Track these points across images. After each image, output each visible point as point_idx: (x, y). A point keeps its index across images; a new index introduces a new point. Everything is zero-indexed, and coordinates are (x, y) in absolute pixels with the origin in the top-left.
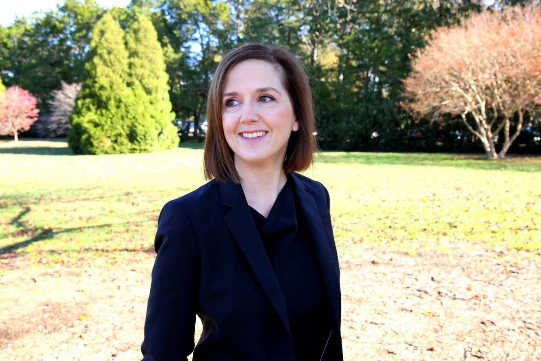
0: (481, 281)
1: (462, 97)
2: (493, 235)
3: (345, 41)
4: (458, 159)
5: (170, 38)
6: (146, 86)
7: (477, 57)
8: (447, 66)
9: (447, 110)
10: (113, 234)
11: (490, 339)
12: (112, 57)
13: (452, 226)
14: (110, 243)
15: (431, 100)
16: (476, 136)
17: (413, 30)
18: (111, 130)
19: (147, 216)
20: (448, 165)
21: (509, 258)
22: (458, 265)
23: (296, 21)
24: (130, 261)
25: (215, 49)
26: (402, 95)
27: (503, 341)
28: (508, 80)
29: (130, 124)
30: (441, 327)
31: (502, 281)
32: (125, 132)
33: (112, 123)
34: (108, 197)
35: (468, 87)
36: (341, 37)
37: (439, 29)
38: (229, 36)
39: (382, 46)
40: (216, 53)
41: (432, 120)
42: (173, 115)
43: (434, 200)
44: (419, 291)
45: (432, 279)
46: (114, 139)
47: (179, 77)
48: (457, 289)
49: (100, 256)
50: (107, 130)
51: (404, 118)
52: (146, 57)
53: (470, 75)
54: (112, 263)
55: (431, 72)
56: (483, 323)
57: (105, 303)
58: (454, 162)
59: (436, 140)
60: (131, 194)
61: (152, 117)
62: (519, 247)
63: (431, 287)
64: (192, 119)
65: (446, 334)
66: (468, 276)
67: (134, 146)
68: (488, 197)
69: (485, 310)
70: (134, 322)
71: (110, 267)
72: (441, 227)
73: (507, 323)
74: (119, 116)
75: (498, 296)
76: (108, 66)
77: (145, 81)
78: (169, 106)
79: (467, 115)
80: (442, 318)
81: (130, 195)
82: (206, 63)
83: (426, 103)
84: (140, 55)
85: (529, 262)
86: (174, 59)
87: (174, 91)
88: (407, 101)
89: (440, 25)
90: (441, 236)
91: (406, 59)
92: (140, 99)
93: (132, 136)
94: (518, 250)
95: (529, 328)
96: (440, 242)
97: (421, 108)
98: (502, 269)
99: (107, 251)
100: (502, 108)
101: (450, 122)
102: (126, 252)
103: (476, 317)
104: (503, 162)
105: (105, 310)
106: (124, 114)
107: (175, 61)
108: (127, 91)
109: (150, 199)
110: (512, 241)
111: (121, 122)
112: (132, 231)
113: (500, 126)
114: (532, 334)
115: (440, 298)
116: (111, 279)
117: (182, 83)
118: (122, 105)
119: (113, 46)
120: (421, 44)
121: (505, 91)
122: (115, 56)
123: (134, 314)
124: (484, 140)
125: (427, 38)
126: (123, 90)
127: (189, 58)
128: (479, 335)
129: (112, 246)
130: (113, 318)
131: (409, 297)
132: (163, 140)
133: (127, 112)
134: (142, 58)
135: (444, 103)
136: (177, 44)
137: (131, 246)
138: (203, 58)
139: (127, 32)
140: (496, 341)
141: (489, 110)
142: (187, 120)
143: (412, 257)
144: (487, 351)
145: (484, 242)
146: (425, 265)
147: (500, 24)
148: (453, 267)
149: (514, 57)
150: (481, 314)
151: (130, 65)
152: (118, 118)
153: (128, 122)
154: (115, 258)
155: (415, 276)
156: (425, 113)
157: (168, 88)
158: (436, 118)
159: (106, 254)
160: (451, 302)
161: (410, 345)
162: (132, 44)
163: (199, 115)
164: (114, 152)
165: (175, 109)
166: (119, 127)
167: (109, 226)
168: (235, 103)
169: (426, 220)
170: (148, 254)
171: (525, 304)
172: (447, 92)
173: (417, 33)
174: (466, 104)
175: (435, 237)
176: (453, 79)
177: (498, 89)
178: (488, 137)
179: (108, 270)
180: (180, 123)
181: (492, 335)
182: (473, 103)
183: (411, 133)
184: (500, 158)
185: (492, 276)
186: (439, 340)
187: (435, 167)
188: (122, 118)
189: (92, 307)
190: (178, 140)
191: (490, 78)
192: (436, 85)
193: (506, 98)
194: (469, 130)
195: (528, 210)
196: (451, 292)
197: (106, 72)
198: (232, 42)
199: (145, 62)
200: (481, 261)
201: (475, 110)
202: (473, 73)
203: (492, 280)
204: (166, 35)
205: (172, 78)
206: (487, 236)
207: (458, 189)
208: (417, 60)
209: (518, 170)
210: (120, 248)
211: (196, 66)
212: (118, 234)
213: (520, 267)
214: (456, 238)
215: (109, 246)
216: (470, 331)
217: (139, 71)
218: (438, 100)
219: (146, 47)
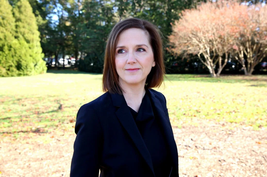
0: (216, 139)
1: (198, 45)
2: (219, 115)
3: (137, 15)
4: (197, 77)
5: (39, 11)
6: (27, 39)
7: (205, 25)
8: (190, 30)
9: (191, 52)
10: (13, 123)
11: (224, 169)
12: (5, 21)
13: (198, 112)
14: (11, 128)
15: (182, 47)
16: (205, 65)
17: (172, 11)
18: (6, 64)
19: (32, 112)
20: (192, 80)
21: (227, 127)
22: (203, 132)
23: (111, 4)
24: (25, 138)
25: (66, 19)
26: (168, 44)
27: (230, 170)
28: (220, 37)
29: (17, 59)
30: (200, 164)
31: (226, 139)
32: (14, 64)
33: (6, 59)
34: (7, 102)
35: (200, 40)
36: (135, 14)
37: (186, 10)
38: (74, 12)
39: (157, 18)
40: (67, 20)
41: (183, 57)
42: (43, 55)
43: (187, 98)
44: (186, 146)
45: (192, 140)
46: (7, 68)
47: (46, 34)
48: (205, 144)
49: (6, 136)
50: (3, 63)
51: (169, 56)
52: (26, 22)
53: (201, 34)
54: (14, 140)
55: (183, 33)
56: (220, 161)
57: (12, 163)
58: (195, 79)
59: (185, 68)
60: (21, 99)
61: (31, 56)
62: (232, 121)
63: (191, 144)
64: (53, 57)
65: (202, 168)
66: (209, 137)
67: (20, 73)
68: (214, 96)
69: (220, 154)
70: (31, 173)
71: (13, 142)
72: (192, 112)
73: (231, 160)
74: (11, 55)
75: (225, 146)
76: (2, 26)
77: (26, 35)
78: (40, 50)
79: (201, 55)
80: (199, 160)
81: (20, 101)
82: (61, 26)
83: (180, 48)
84: (22, 21)
85: (237, 129)
86: (43, 24)
87: (43, 41)
88: (170, 47)
89: (186, 8)
90: (193, 117)
91: (169, 26)
92: (23, 46)
93: (19, 67)
94: (231, 123)
95: (242, 162)
96: (193, 120)
97: (178, 51)
98: (225, 133)
99: (10, 133)
100: (217, 51)
101: (192, 58)
102: (22, 133)
103: (216, 158)
104: (219, 79)
105: (12, 167)
106: (14, 54)
107: (43, 25)
108: (15, 41)
109: (33, 102)
110: (228, 118)
111: (12, 59)
112: (24, 121)
113: (217, 60)
114: (244, 165)
115: (197, 149)
116: (15, 149)
117: (47, 37)
118: (12, 49)
119: (5, 15)
120: (177, 18)
121: (219, 43)
122: (7, 21)
123: (31, 168)
124: (209, 67)
125: (180, 15)
126: (12, 41)
127: (51, 23)
128: (219, 167)
129: (12, 130)
130: (18, 171)
131: (181, 149)
132: (38, 69)
133: (16, 53)
134: (23, 22)
135: (189, 48)
136: (44, 15)
137: (24, 129)
138: (59, 23)
139: (13, 7)
140: (227, 169)
141: (212, 52)
142: (51, 57)
143: (180, 128)
144: (224, 175)
145: (215, 119)
146: (187, 132)
147: (215, 9)
148: (201, 133)
149: (223, 25)
150: (218, 156)
151: (17, 26)
152: (10, 56)
153: (16, 59)
154: (15, 137)
155: (182, 138)
156: (180, 54)
157: (40, 40)
158: (185, 56)
159: (10, 134)
160: (203, 151)
161: (185, 175)
162: (17, 14)
163: (58, 55)
164: (7, 76)
165: (44, 51)
166: (10, 61)
167: (9, 118)
168: (124, 51)
169: (184, 109)
170: (35, 133)
171: (239, 150)
172: (190, 43)
173: (175, 12)
174: (200, 49)
175: (190, 118)
176: (194, 36)
177: (216, 41)
178: (211, 65)
179: (12, 144)
180: (47, 59)
181: (225, 167)
182: (204, 49)
183: (172, 64)
184: (217, 76)
185: (221, 136)
186: (199, 171)
187: (186, 82)
188: (13, 56)
189: (4, 166)
190: (46, 68)
191: (211, 36)
192: (185, 39)
193: (220, 46)
194: (201, 62)
195: (234, 102)
196: (202, 146)
197: (2, 30)
198: (76, 15)
199: (26, 25)
200: (214, 129)
201: (204, 52)
202: (203, 33)
203: (221, 139)
204: (38, 10)
205: (41, 34)
206: (216, 116)
207: (198, 93)
208: (175, 26)
209: (226, 82)
210: (18, 131)
211: (55, 28)
212: (15, 123)
213: (233, 131)
214: (201, 118)
215: (10, 130)
216: (214, 166)
217: (22, 30)
218: (186, 47)
219: (26, 16)
